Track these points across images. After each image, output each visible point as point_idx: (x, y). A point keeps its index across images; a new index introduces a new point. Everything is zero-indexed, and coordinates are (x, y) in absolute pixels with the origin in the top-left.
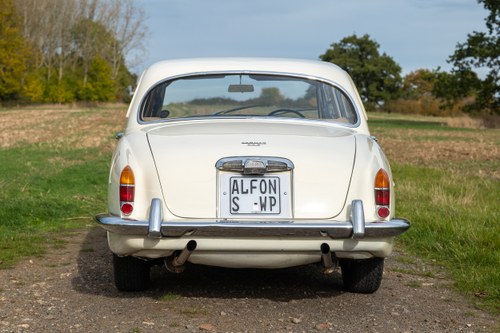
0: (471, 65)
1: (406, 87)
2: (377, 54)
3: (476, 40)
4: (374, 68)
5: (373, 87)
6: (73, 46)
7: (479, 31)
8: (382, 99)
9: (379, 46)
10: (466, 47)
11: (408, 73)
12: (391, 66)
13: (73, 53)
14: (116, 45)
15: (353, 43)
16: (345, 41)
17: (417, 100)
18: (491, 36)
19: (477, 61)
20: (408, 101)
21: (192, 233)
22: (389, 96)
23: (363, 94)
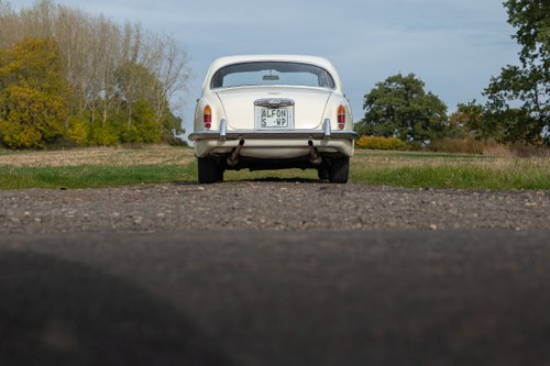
0: (505, 98)
1: (452, 126)
2: (422, 93)
3: (509, 73)
4: (420, 107)
5: (419, 125)
6: (116, 89)
7: (513, 64)
8: (428, 138)
10: (500, 80)
12: (435, 104)
13: (117, 96)
14: (158, 87)
15: (398, 82)
16: (390, 80)
17: (463, 138)
18: (524, 70)
19: (511, 93)
20: (453, 138)
21: (242, 136)
22: (434, 135)
23: (409, 133)
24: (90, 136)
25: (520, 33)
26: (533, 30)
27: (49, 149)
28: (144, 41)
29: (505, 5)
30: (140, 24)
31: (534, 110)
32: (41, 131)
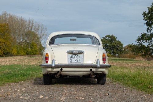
0: (142, 43)
1: (125, 50)
2: (116, 40)
3: (144, 35)
4: (115, 44)
5: (115, 50)
6: (26, 39)
7: (145, 33)
8: (118, 54)
9: (116, 38)
10: (141, 37)
11: (125, 46)
12: (120, 44)
13: (26, 40)
14: (38, 38)
15: (109, 37)
16: (106, 37)
17: (128, 54)
18: (148, 34)
19: (144, 41)
20: (125, 54)
21: (62, 67)
22: (119, 53)
23: (112, 52)
24: (18, 53)
25: (147, 23)
26: (151, 22)
27: (5, 56)
28: (34, 25)
29: (142, 14)
30: (33, 20)
31: (151, 46)
32: (3, 51)
